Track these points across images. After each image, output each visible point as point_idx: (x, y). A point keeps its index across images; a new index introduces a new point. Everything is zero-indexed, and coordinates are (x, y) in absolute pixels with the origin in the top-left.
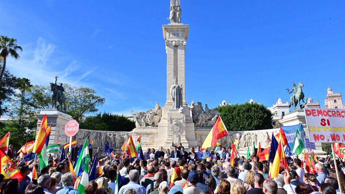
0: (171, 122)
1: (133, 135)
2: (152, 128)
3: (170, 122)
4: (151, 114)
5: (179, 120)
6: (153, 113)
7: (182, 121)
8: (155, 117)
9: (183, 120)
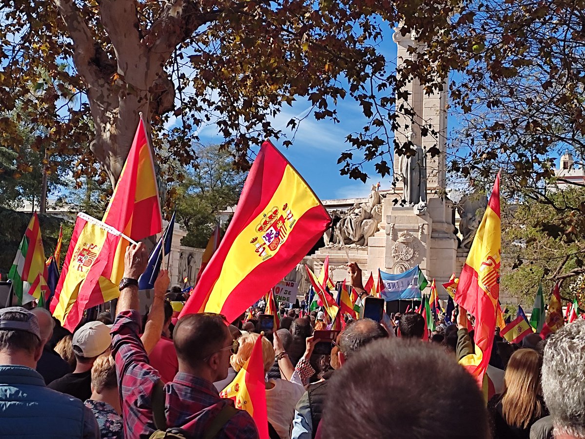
0: (395, 239)
1: (317, 263)
2: (358, 249)
3: (391, 237)
4: (357, 215)
5: (411, 233)
6: (363, 214)
7: (419, 235)
8: (366, 223)
9: (422, 233)
